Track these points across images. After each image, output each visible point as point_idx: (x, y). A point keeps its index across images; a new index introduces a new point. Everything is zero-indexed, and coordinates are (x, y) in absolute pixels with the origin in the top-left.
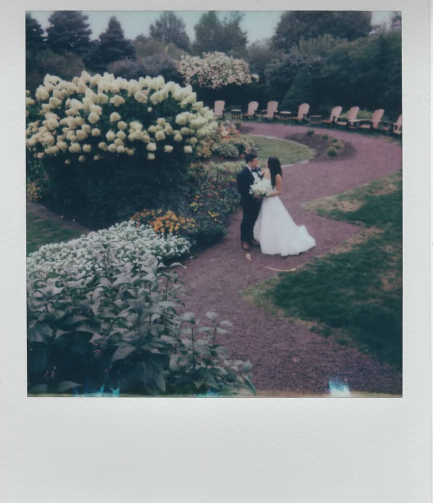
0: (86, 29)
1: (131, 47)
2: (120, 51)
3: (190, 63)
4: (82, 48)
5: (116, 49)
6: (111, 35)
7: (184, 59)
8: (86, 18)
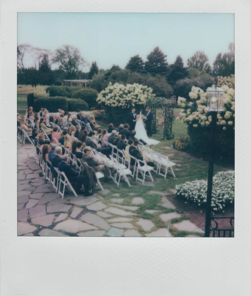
0: (165, 62)
1: (188, 72)
2: (182, 74)
3: (224, 80)
4: (163, 73)
5: (180, 73)
6: (178, 65)
7: (220, 78)
8: (166, 56)
